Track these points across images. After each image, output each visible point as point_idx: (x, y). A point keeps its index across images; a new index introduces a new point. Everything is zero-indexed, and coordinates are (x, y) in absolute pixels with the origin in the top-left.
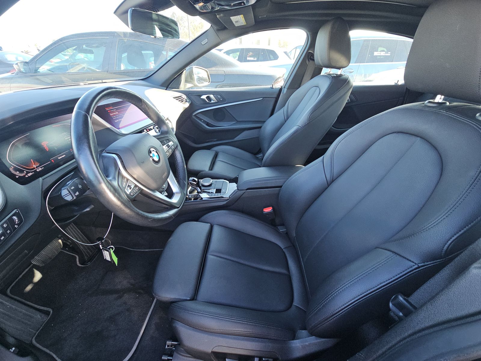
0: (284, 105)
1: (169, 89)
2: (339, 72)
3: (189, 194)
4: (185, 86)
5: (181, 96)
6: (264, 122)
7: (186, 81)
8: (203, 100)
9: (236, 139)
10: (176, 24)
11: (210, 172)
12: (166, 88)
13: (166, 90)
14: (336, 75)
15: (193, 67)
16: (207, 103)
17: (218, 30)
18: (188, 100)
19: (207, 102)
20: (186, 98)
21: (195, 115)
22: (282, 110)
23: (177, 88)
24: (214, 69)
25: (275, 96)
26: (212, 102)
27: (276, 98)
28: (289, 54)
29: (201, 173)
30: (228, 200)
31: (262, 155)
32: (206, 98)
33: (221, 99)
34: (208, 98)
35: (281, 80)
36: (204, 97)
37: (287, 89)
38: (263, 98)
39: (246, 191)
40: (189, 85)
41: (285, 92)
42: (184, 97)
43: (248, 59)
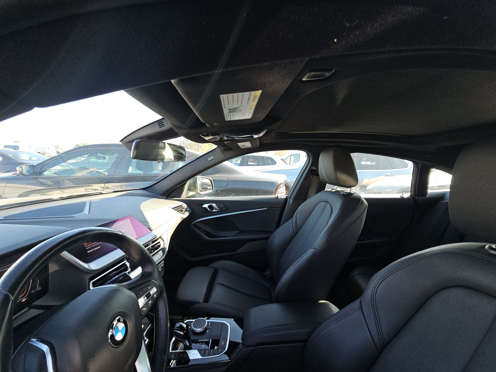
0: (291, 216)
1: (170, 198)
2: (348, 190)
3: (172, 350)
4: (187, 194)
5: (181, 206)
6: (271, 232)
7: (189, 189)
8: (205, 208)
9: (239, 251)
10: (184, 150)
11: (205, 305)
12: (166, 197)
13: (166, 199)
14: (346, 194)
15: (197, 177)
16: (208, 212)
17: (224, 150)
18: (188, 209)
19: (208, 210)
20: (186, 207)
21: (195, 224)
22: (290, 221)
23: (178, 197)
24: (218, 175)
25: (281, 206)
26: (214, 210)
27: (282, 208)
28: (285, 161)
29: (193, 306)
30: (227, 364)
31: (270, 273)
32: (208, 206)
33: (224, 208)
34: (210, 207)
35: (283, 186)
36: (206, 206)
37: (293, 200)
38: (269, 207)
39: (255, 348)
40: (191, 193)
41: (291, 203)
42: (185, 206)
43: (249, 163)
